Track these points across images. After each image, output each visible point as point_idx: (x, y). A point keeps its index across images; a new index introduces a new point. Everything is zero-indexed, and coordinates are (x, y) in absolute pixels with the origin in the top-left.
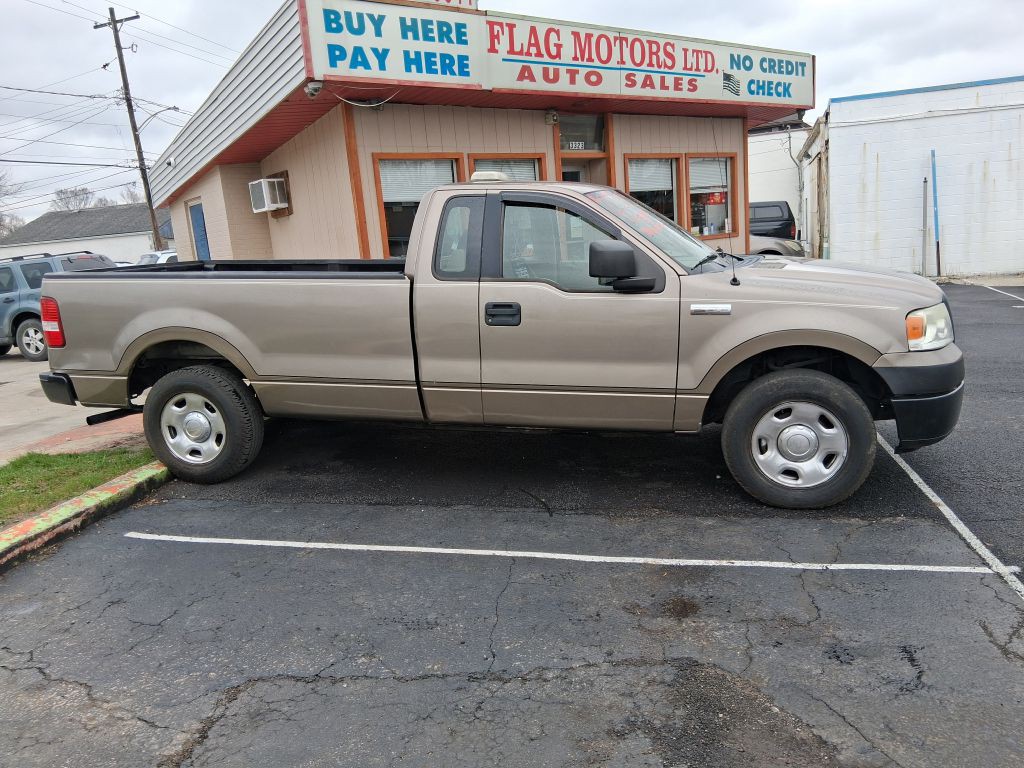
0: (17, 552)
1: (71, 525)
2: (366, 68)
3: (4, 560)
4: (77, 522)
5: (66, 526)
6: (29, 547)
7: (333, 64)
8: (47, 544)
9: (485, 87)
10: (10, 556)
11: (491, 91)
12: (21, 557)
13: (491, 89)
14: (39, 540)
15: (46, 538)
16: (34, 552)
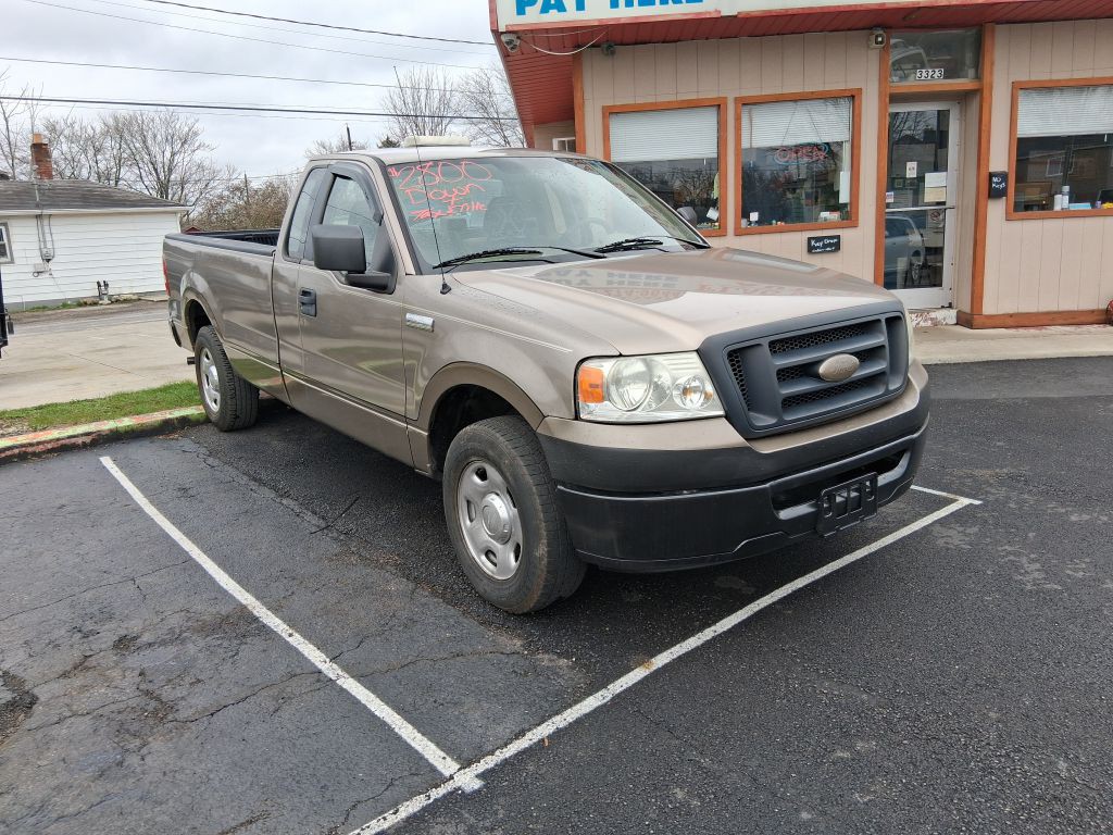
0: (16, 451)
1: (80, 441)
2: (559, 11)
3: (3, 455)
4: (88, 440)
5: (73, 440)
6: (30, 449)
7: (521, 11)
8: (50, 451)
9: (726, 12)
10: (8, 453)
11: (736, 16)
12: (22, 456)
13: (734, 13)
14: (41, 447)
15: (49, 446)
16: (34, 454)
